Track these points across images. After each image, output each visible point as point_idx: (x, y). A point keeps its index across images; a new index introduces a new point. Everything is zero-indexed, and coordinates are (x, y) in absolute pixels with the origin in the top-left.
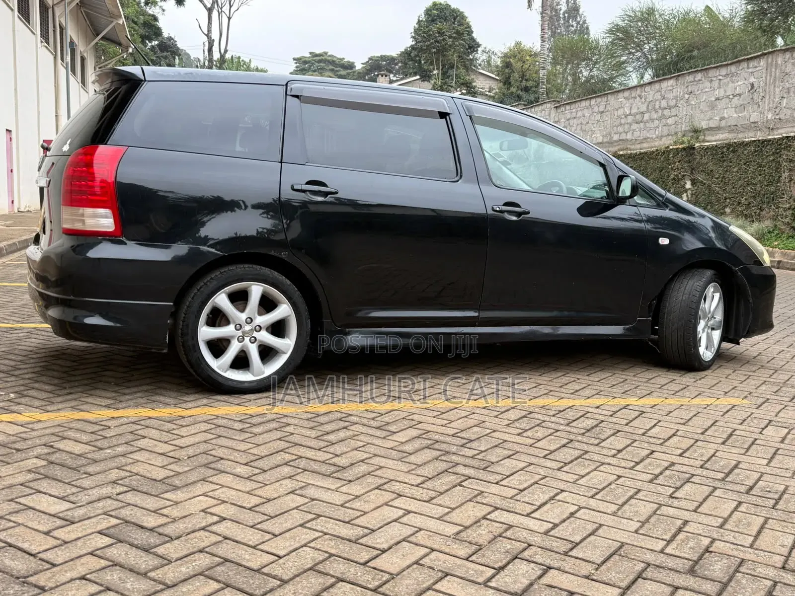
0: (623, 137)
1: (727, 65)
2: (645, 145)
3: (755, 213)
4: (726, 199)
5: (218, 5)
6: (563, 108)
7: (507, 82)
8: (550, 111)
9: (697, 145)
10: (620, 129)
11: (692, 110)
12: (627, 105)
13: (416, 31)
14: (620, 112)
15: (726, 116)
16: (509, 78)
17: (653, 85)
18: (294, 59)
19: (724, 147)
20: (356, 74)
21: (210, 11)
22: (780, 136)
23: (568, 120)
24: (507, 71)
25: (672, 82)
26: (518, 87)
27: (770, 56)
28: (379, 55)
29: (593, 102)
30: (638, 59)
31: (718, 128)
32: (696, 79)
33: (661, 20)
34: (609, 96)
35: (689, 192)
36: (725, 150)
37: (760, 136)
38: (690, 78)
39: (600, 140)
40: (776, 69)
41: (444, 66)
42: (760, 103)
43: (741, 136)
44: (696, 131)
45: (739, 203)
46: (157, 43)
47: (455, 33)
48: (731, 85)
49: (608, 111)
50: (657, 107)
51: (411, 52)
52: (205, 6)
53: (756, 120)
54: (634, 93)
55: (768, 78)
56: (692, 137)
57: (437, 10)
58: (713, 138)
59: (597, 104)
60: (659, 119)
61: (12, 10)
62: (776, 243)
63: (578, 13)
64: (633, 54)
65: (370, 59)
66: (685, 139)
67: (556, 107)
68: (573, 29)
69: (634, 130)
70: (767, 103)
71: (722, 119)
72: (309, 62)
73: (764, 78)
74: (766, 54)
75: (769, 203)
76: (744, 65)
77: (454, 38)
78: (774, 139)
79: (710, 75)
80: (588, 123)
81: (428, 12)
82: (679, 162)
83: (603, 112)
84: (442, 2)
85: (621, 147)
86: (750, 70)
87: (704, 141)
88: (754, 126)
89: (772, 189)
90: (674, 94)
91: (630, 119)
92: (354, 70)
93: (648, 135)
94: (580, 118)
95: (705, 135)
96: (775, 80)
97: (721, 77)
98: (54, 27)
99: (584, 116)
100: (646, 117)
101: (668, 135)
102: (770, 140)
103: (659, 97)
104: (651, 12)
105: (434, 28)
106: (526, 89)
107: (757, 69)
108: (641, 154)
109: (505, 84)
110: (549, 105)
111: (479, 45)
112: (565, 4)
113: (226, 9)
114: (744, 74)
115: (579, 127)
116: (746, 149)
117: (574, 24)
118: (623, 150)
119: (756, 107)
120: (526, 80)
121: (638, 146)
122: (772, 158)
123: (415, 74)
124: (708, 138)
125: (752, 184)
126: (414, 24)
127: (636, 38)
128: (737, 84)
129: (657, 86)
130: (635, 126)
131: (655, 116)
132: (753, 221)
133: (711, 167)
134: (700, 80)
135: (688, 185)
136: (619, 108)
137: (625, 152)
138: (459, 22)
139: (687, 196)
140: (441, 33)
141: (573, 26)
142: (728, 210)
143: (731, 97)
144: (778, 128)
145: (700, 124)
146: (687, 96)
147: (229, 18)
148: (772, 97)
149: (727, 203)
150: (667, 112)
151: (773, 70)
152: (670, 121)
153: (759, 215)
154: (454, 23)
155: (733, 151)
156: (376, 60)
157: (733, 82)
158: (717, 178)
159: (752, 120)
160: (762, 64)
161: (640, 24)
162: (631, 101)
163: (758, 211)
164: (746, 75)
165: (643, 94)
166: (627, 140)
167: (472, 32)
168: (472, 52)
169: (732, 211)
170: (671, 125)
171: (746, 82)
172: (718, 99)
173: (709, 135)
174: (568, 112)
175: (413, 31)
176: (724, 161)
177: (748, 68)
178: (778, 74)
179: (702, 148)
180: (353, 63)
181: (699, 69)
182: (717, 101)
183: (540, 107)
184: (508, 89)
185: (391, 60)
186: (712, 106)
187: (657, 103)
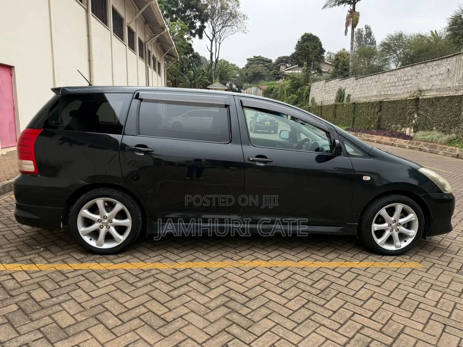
0: (386, 93)
1: (436, 60)
2: (396, 97)
3: (448, 130)
4: (433, 123)
5: (215, 38)
6: (359, 80)
7: (337, 67)
8: (354, 80)
9: (420, 97)
10: (385, 89)
11: (419, 81)
12: (388, 78)
13: (297, 46)
14: (385, 82)
15: (435, 84)
16: (338, 65)
17: (400, 70)
18: (247, 59)
19: (433, 99)
20: (272, 65)
21: (212, 41)
22: (461, 94)
23: (361, 85)
24: (337, 62)
25: (410, 68)
26: (341, 69)
27: (458, 56)
28: (282, 56)
29: (373, 77)
30: (394, 57)
31: (431, 90)
32: (421, 67)
33: (405, 39)
34: (380, 74)
35: (416, 119)
36: (434, 100)
37: (451, 94)
38: (418, 66)
39: (376, 94)
40: (461, 62)
41: (308, 61)
42: (452, 78)
43: (442, 93)
44: (420, 91)
45: (440, 125)
46: (192, 55)
47: (313, 47)
48: (438, 69)
49: (380, 81)
50: (402, 79)
51: (294, 55)
52: (210, 39)
53: (450, 86)
54: (392, 73)
55: (457, 66)
56: (418, 94)
57: (306, 36)
58: (428, 94)
59: (375, 78)
60: (403, 85)
61: (126, 46)
62: (457, 145)
63: (371, 35)
64: (392, 55)
65: (279, 58)
66: (415, 94)
67: (356, 79)
68: (368, 42)
69: (391, 90)
70: (455, 78)
71: (433, 85)
72: (253, 60)
73: (455, 66)
74: (456, 55)
75: (454, 125)
76: (445, 60)
77: (313, 49)
78: (459, 95)
79: (428, 65)
80: (370, 86)
81: (303, 37)
82: (412, 105)
83: (377, 82)
84: (309, 33)
85: (385, 97)
86: (448, 62)
87: (424, 96)
88: (449, 89)
89: (457, 119)
90: (410, 74)
91: (389, 85)
92: (272, 63)
93: (398, 92)
94: (366, 84)
95: (424, 93)
96: (460, 67)
97: (433, 66)
98: (145, 51)
99: (369, 83)
100: (397, 84)
101: (407, 92)
102: (456, 96)
103: (403, 75)
104: (401, 36)
105: (305, 44)
106: (345, 70)
107: (451, 62)
108: (394, 101)
109: (336, 68)
110: (353, 78)
111: (325, 51)
112: (365, 32)
113: (218, 40)
114: (445, 64)
115: (366, 88)
116: (444, 100)
117: (369, 40)
118: (386, 99)
119: (450, 80)
120: (346, 66)
121: (393, 97)
122: (457, 104)
123: (296, 64)
124: (426, 94)
125: (446, 116)
126: (296, 43)
127: (394, 48)
128: (441, 69)
129: (402, 70)
130: (391, 88)
131: (401, 83)
132: (446, 134)
133: (427, 107)
134: (423, 67)
135: (416, 116)
136: (384, 80)
137: (387, 100)
138: (316, 41)
139: (415, 121)
140: (307, 47)
141: (368, 41)
142: (434, 128)
143: (438, 75)
144: (460, 90)
145: (422, 87)
146: (416, 75)
147: (220, 44)
148: (458, 75)
149: (434, 125)
150: (407, 82)
151: (459, 62)
152: (408, 86)
153: (450, 131)
154: (314, 42)
155: (438, 101)
156: (281, 58)
157: (439, 68)
158: (430, 113)
159: (448, 86)
160: (454, 59)
161: (395, 41)
162: (390, 77)
163: (449, 129)
164: (446, 65)
165: (396, 74)
166: (388, 94)
167: (322, 45)
168: (321, 54)
169: (437, 129)
170: (408, 88)
171: (446, 68)
172: (431, 76)
173: (426, 93)
174: (361, 81)
175: (295, 46)
176: (433, 105)
177: (447, 61)
178: (462, 64)
179: (423, 99)
180: (271, 60)
181: (423, 62)
182: (431, 77)
183: (349, 79)
184: (337, 70)
185: (287, 58)
186: (428, 80)
187: (402, 78)
